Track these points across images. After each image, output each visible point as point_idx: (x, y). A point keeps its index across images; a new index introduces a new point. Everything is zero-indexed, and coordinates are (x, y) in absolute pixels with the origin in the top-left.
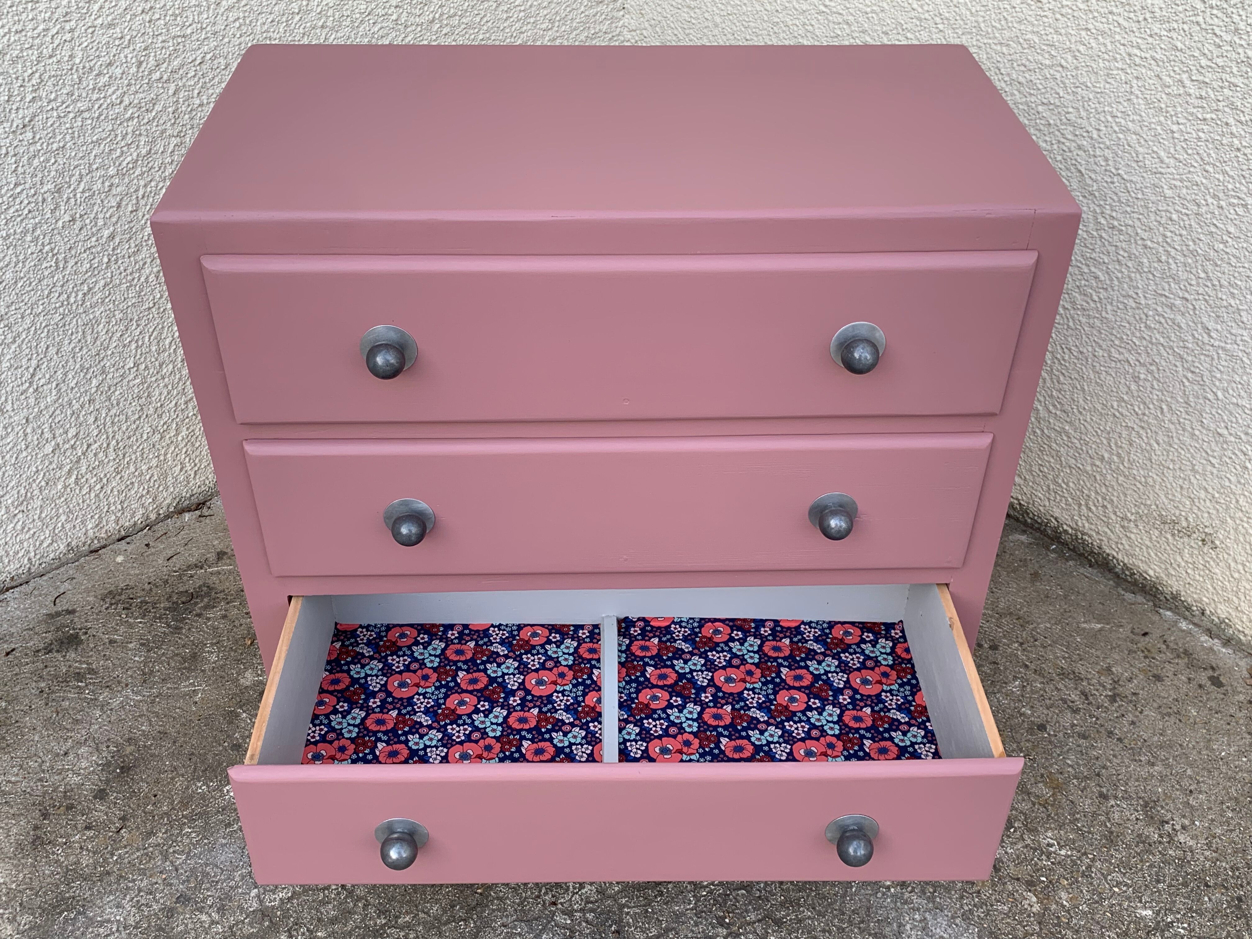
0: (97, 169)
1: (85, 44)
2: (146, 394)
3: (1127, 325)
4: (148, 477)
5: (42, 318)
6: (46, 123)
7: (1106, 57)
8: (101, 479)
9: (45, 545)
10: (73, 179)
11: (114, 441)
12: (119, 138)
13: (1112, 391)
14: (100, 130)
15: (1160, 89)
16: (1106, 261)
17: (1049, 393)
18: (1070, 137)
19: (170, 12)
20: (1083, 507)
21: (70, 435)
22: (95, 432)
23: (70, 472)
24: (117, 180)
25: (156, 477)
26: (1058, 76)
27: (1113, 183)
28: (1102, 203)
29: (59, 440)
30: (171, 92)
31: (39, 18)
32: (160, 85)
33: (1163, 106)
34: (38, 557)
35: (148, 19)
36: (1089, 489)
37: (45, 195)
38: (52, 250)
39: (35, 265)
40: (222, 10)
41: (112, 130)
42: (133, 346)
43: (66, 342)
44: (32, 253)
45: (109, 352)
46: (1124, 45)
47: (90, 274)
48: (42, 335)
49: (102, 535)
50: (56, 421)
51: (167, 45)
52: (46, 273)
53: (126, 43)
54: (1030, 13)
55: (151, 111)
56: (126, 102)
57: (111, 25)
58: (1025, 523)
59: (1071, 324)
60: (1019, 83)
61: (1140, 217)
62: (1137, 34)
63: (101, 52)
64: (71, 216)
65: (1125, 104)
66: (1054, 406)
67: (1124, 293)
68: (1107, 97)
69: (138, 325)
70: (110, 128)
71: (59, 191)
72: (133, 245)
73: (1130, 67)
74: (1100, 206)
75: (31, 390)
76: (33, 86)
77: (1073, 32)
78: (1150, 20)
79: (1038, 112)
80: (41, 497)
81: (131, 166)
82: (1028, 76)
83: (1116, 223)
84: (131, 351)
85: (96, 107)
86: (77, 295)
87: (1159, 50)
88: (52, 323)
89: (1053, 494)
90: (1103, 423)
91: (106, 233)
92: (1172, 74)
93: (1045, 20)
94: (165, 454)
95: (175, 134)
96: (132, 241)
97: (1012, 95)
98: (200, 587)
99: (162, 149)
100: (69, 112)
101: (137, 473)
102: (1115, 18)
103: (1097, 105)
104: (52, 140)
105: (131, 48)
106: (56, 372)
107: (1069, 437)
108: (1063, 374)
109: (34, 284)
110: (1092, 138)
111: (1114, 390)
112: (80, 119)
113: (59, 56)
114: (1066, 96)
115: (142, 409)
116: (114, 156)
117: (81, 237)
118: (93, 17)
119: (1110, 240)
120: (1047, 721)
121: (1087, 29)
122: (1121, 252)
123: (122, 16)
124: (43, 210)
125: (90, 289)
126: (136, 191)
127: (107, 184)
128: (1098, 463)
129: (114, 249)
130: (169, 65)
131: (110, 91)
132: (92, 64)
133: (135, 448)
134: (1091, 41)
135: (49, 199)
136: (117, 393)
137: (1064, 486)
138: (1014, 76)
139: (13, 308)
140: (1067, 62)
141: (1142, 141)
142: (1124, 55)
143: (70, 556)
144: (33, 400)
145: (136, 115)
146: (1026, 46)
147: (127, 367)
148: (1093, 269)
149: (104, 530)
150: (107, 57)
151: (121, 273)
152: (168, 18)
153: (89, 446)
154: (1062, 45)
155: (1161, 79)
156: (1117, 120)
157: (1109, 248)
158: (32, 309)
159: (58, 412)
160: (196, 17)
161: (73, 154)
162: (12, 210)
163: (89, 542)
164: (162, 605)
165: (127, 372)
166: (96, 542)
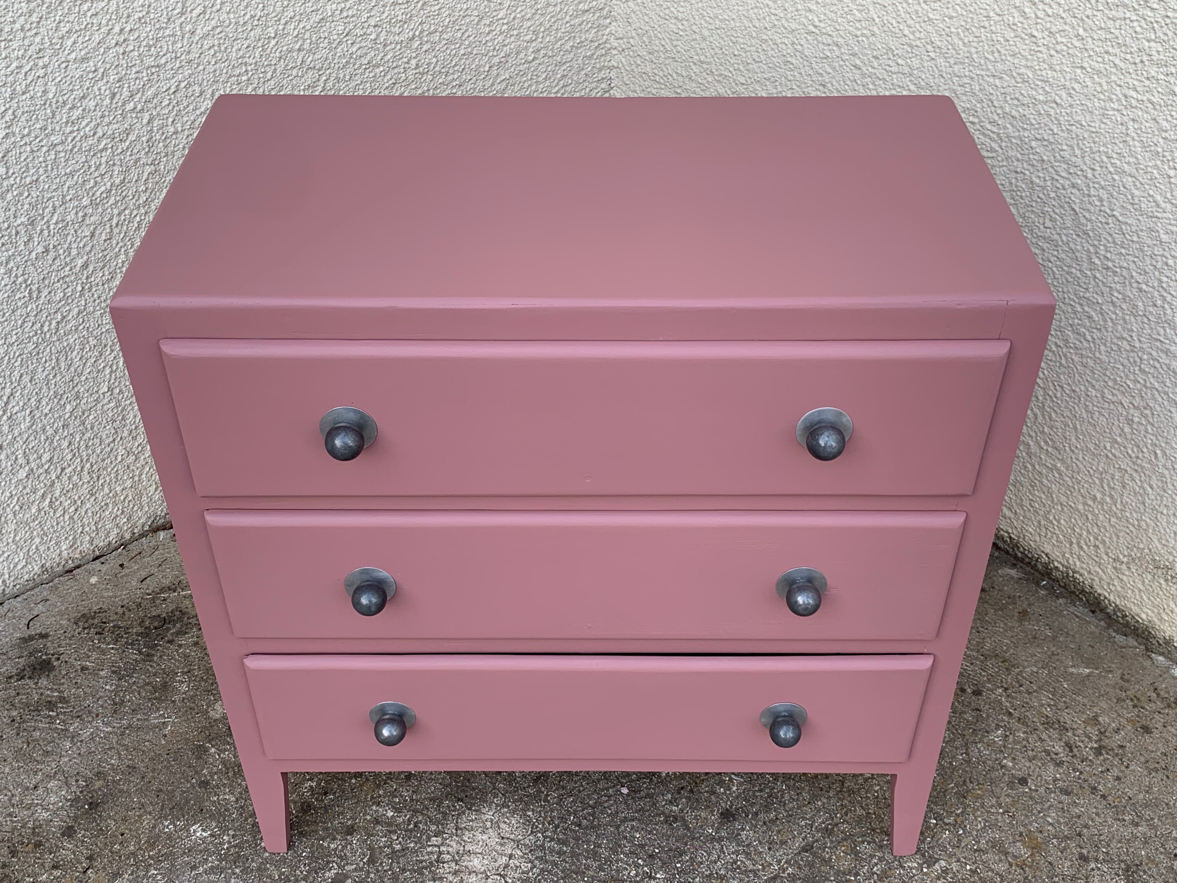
0: (71, 200)
1: (59, 79)
2: (120, 418)
3: (1121, 367)
4: (122, 498)
5: (15, 348)
6: (20, 158)
7: (1102, 97)
8: (75, 501)
9: (19, 567)
10: (47, 210)
11: (89, 464)
12: (93, 169)
13: (1105, 432)
14: (74, 162)
15: (1157, 133)
16: (1100, 301)
17: (1041, 429)
18: (1063, 174)
19: (144, 43)
20: (1075, 546)
21: (44, 460)
22: (69, 457)
23: (43, 496)
24: (91, 211)
25: (130, 498)
26: (1052, 112)
27: (1108, 224)
28: (1096, 243)
29: (33, 465)
30: (145, 121)
31: (12, 56)
32: (134, 115)
33: (1160, 150)
34: (12, 579)
35: (121, 51)
36: (1081, 528)
37: (19, 228)
38: (25, 281)
39: (8, 296)
40: (197, 38)
41: (86, 162)
42: (108, 371)
43: (40, 370)
44: (6, 285)
45: (83, 378)
46: (1120, 86)
47: (63, 302)
48: (16, 364)
49: (77, 556)
50: (30, 447)
51: (140, 75)
52: (20, 304)
53: (100, 76)
54: (1025, 47)
55: (125, 141)
56: (100, 134)
57: (84, 59)
58: (1016, 557)
59: (1063, 361)
60: (1013, 117)
61: (1136, 260)
62: (1133, 76)
63: (74, 86)
64: (45, 247)
65: (1121, 145)
66: (1046, 442)
67: (1118, 335)
68: (1102, 137)
69: (112, 351)
70: (84, 159)
71: (32, 223)
72: (107, 273)
73: (1126, 108)
74: (1094, 245)
75: (5, 418)
76: (7, 122)
77: (1068, 70)
78: (1147, 63)
79: (1031, 147)
80: (15, 521)
81: (104, 195)
82: (1021, 111)
83: (1110, 264)
84: (105, 376)
85: (70, 139)
86: (51, 324)
87: (1156, 94)
88: (26, 352)
89: (1044, 530)
90: (1095, 463)
91: (80, 262)
92: (1169, 118)
93: (1039, 54)
94: (140, 475)
95: (149, 162)
96: (106, 269)
97: (1005, 128)
98: (172, 612)
99: (136, 177)
100: (42, 146)
101: (111, 495)
102: (1111, 58)
103: (1092, 145)
104: (25, 174)
105: (105, 80)
106: (29, 399)
107: (1061, 475)
108: (1055, 411)
109: (7, 314)
110: (1086, 177)
111: (1107, 431)
112: (53, 152)
113: (32, 93)
114: (1060, 133)
115: (116, 432)
116: (88, 187)
117: (55, 267)
118: (66, 52)
119: (1104, 280)
120: (1029, 775)
121: (1082, 68)
122: (1116, 294)
123: (95, 49)
124: (16, 242)
125: (64, 317)
126: (110, 219)
127: (81, 214)
128: (1090, 502)
129: (87, 278)
130: (143, 95)
131: (84, 123)
132: (65, 98)
133: (109, 470)
134: (1087, 79)
135: (23, 232)
136: (91, 417)
137: (1056, 523)
138: (1007, 109)
140: (1062, 99)
141: (1138, 184)
142: (1120, 96)
143: (45, 577)
144: (7, 427)
145: (110, 146)
146: (1019, 80)
147: (102, 391)
148: (1086, 309)
149: (78, 551)
150: (80, 91)
151: (95, 301)
152: (141, 49)
153: (63, 470)
154: (1056, 82)
155: (1158, 123)
156: (1113, 161)
157: (1103, 288)
158: (6, 339)
159: (32, 438)
160: (170, 47)
161: (46, 187)
163: (63, 563)
164: (135, 631)
165: (102, 396)
166: (70, 562)
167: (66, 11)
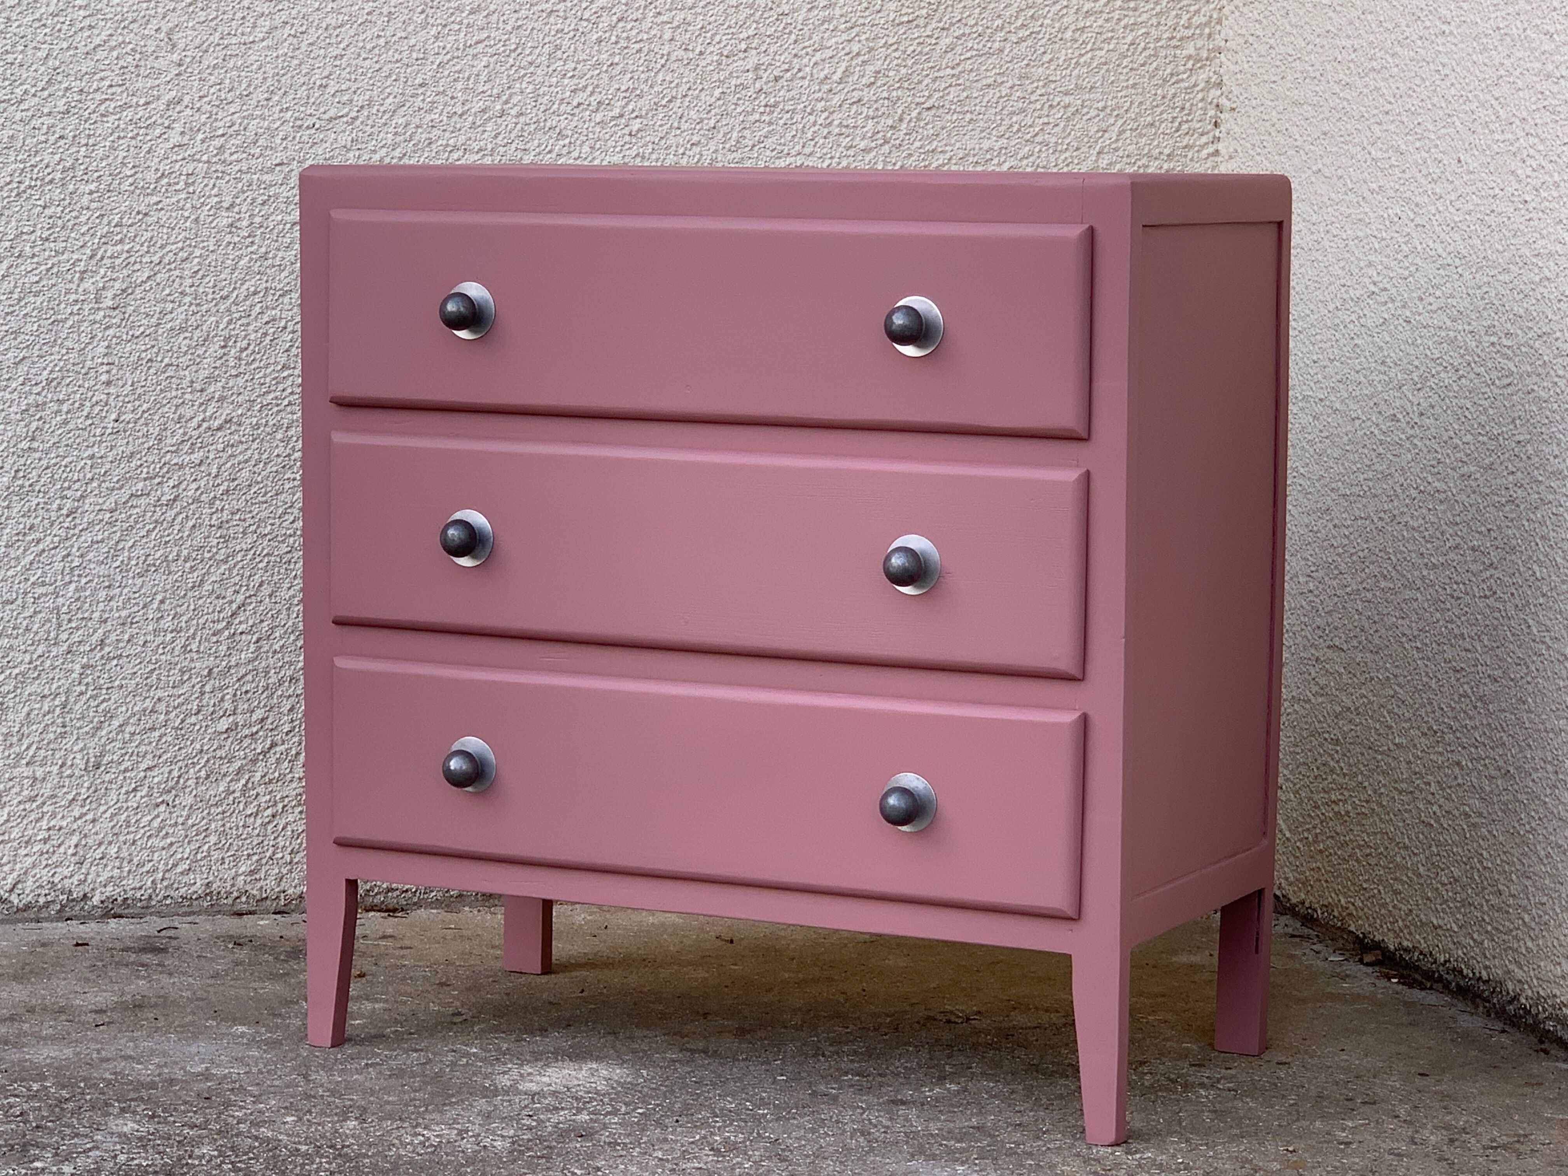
5: (265, 543)
8: (276, 803)
9: (179, 869)
21: (254, 718)
22: (287, 728)
23: (239, 771)
29: (240, 719)
34: (165, 883)
43: (286, 585)
44: (278, 456)
48: (260, 565)
49: (255, 892)
50: (244, 689)
52: (287, 486)
75: (226, 633)
80: (194, 793)
106: (262, 621)
109: (269, 495)
139: (237, 517)
143: (205, 904)
144: (225, 648)
149: (259, 885)
153: (273, 745)
158: (258, 527)
159: (249, 677)
162: (272, 395)
163: (235, 894)
166: (244, 899)
167: (433, 154)
